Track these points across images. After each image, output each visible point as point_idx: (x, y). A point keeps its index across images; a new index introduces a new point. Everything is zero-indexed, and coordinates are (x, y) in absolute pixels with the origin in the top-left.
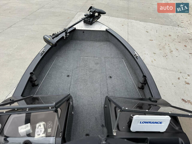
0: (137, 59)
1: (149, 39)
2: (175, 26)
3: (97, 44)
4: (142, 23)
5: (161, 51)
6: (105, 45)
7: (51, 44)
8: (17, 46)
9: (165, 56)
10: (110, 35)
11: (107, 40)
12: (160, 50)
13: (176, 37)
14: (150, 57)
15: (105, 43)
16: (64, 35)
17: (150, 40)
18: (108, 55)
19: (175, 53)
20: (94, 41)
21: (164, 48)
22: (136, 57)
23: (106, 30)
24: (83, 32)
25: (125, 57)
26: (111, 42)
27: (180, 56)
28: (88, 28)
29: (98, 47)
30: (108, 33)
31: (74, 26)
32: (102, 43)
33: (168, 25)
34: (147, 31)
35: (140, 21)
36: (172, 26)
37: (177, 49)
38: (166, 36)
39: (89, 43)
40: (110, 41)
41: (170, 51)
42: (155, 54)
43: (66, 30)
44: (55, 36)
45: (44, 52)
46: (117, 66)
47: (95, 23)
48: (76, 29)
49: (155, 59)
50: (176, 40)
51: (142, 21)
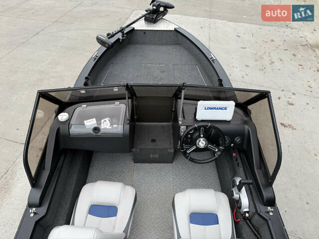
0: (214, 62)
1: (241, 46)
2: (282, 27)
3: (163, 48)
4: (231, 24)
5: (257, 63)
6: (174, 50)
7: (107, 46)
8: (49, 60)
9: (263, 69)
10: (180, 36)
11: (177, 43)
12: (256, 61)
13: (281, 43)
14: (241, 71)
15: (174, 46)
16: (119, 36)
17: (242, 48)
18: (177, 61)
19: (278, 64)
20: (159, 45)
21: (261, 58)
22: (213, 60)
23: (175, 29)
24: (145, 33)
25: (200, 63)
26: (182, 45)
27: (284, 69)
28: (150, 27)
29: (164, 52)
30: (178, 34)
31: (132, 26)
32: (170, 47)
33: (271, 26)
34: (238, 35)
35: (229, 21)
36: (277, 26)
37: (281, 60)
38: (267, 42)
39: (152, 47)
40: (180, 45)
41: (270, 62)
42: (248, 66)
43: (123, 29)
44: (110, 36)
45: (97, 56)
46: (189, 74)
47: (161, 20)
48: (135, 29)
49: (247, 73)
50: (281, 47)
51: (231, 21)
